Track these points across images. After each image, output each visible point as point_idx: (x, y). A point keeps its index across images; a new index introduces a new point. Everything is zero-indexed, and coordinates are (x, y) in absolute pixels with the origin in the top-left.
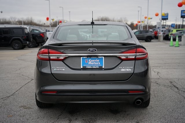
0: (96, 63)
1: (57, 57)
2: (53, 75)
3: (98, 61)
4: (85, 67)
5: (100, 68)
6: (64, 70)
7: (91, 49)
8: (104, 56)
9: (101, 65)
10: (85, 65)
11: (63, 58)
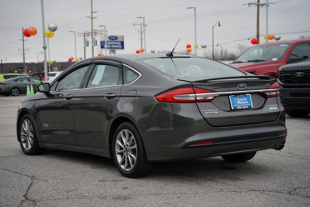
0: (245, 102)
1: (204, 97)
2: (206, 121)
3: (246, 99)
4: (236, 107)
5: (250, 108)
6: (216, 112)
7: (241, 85)
8: (251, 93)
9: (249, 105)
10: (235, 106)
11: (211, 98)
